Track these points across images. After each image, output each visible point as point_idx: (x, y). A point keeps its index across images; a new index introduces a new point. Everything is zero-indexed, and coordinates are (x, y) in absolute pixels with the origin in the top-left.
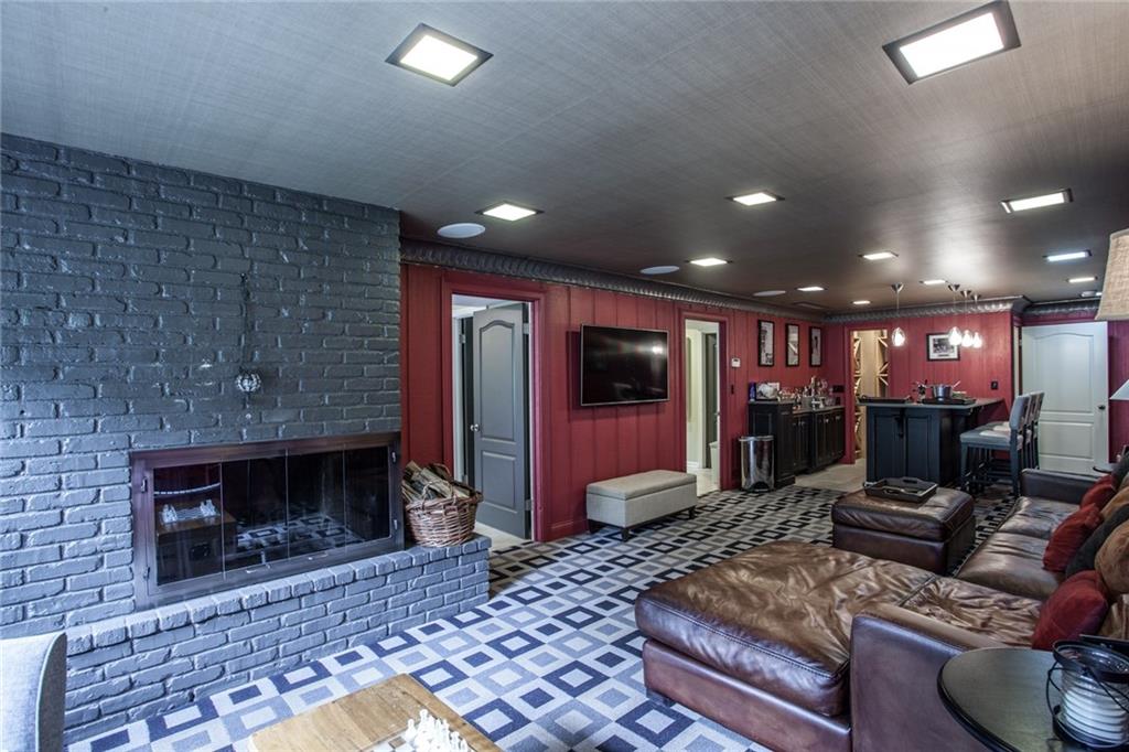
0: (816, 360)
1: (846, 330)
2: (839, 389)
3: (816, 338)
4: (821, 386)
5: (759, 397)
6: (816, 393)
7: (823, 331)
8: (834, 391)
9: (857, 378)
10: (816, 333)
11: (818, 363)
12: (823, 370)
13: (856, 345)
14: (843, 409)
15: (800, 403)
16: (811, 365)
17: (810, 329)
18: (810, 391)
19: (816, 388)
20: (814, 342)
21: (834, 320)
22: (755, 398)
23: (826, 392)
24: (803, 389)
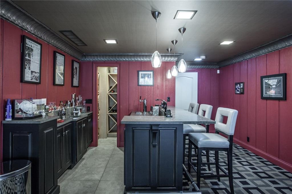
0: (76, 82)
1: (94, 65)
2: (89, 101)
3: (76, 68)
4: (78, 99)
5: (17, 115)
6: (75, 105)
7: (80, 64)
8: (86, 103)
9: (98, 94)
10: (76, 65)
11: (77, 85)
12: (79, 89)
13: (99, 75)
14: (92, 114)
15: (65, 114)
16: (72, 86)
17: (73, 62)
18: (71, 105)
19: (75, 101)
20: (75, 70)
21: (87, 59)
22: (13, 117)
23: (81, 103)
24: (67, 102)
